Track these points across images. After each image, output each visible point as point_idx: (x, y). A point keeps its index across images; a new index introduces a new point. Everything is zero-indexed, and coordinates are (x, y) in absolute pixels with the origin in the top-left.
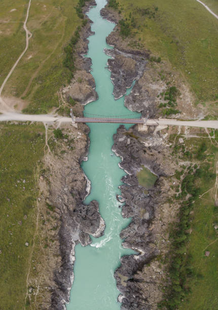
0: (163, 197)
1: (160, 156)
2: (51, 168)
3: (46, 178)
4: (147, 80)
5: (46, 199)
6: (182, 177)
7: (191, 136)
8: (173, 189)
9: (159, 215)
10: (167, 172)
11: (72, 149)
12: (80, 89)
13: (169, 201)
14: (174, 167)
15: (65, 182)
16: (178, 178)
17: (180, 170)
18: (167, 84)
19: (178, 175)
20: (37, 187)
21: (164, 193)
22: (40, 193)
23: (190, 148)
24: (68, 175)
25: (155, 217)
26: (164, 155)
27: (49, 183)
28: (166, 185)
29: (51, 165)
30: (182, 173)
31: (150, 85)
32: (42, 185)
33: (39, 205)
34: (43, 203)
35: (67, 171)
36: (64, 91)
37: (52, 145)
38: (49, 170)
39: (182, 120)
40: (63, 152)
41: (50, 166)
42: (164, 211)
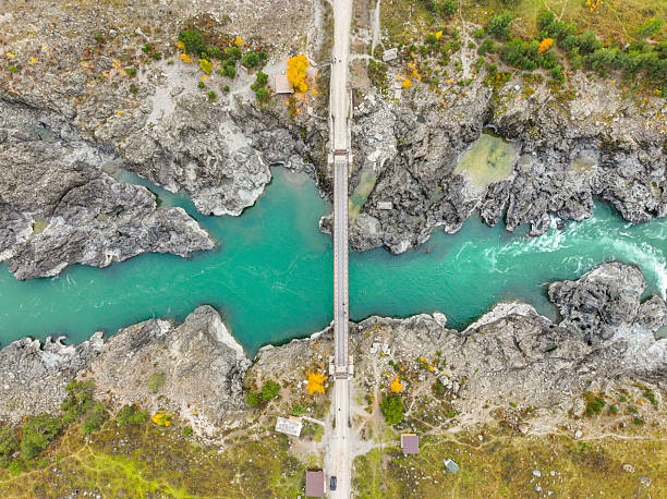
0: (548, 116)
1: (433, 117)
2: (492, 407)
3: (519, 419)
5: (576, 418)
6: (502, 68)
9: (597, 123)
10: (481, 107)
15: (522, 368)
16: (505, 78)
17: (484, 74)
20: (547, 442)
21: (535, 113)
22: (565, 433)
23: (415, 30)
24: (505, 360)
25: (600, 136)
26: (433, 105)
27: (528, 412)
28: (519, 109)
29: (486, 407)
32: (540, 427)
33: (592, 433)
34: (587, 424)
35: (496, 363)
38: (499, 413)
41: (489, 410)
42: (588, 113)
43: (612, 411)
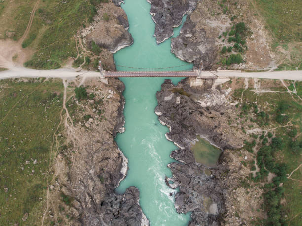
0: (234, 179)
1: (224, 119)
2: (74, 143)
3: (66, 156)
4: (202, 14)
5: (61, 187)
7: (264, 91)
8: (245, 166)
9: (233, 207)
10: (233, 143)
11: (100, 112)
12: (107, 31)
13: (244, 184)
14: (241, 136)
15: (92, 161)
16: (251, 151)
17: (250, 140)
18: (232, 20)
19: (249, 146)
20: (51, 169)
21: (234, 172)
22: (54, 178)
23: (265, 107)
24: (97, 151)
25: (226, 211)
26: (230, 118)
27: (69, 163)
28: (234, 162)
29: (75, 139)
30: (253, 143)
31: (208, 21)
32: (59, 167)
33: (50, 196)
34: (57, 193)
35: (96, 146)
36: (84, 34)
37: (72, 107)
38: (71, 145)
39: (248, 71)
40: (87, 118)
41: (73, 141)
42: (239, 199)
43: (61, 209)
